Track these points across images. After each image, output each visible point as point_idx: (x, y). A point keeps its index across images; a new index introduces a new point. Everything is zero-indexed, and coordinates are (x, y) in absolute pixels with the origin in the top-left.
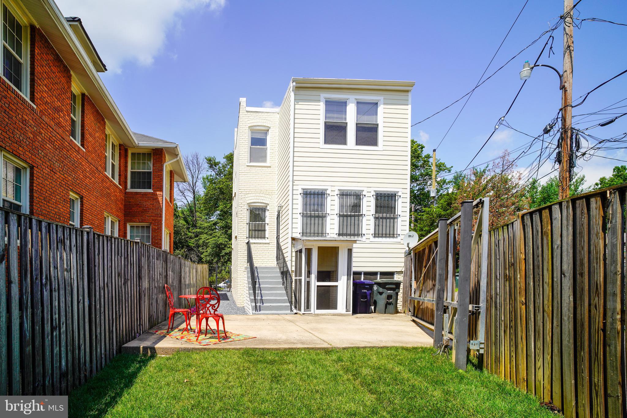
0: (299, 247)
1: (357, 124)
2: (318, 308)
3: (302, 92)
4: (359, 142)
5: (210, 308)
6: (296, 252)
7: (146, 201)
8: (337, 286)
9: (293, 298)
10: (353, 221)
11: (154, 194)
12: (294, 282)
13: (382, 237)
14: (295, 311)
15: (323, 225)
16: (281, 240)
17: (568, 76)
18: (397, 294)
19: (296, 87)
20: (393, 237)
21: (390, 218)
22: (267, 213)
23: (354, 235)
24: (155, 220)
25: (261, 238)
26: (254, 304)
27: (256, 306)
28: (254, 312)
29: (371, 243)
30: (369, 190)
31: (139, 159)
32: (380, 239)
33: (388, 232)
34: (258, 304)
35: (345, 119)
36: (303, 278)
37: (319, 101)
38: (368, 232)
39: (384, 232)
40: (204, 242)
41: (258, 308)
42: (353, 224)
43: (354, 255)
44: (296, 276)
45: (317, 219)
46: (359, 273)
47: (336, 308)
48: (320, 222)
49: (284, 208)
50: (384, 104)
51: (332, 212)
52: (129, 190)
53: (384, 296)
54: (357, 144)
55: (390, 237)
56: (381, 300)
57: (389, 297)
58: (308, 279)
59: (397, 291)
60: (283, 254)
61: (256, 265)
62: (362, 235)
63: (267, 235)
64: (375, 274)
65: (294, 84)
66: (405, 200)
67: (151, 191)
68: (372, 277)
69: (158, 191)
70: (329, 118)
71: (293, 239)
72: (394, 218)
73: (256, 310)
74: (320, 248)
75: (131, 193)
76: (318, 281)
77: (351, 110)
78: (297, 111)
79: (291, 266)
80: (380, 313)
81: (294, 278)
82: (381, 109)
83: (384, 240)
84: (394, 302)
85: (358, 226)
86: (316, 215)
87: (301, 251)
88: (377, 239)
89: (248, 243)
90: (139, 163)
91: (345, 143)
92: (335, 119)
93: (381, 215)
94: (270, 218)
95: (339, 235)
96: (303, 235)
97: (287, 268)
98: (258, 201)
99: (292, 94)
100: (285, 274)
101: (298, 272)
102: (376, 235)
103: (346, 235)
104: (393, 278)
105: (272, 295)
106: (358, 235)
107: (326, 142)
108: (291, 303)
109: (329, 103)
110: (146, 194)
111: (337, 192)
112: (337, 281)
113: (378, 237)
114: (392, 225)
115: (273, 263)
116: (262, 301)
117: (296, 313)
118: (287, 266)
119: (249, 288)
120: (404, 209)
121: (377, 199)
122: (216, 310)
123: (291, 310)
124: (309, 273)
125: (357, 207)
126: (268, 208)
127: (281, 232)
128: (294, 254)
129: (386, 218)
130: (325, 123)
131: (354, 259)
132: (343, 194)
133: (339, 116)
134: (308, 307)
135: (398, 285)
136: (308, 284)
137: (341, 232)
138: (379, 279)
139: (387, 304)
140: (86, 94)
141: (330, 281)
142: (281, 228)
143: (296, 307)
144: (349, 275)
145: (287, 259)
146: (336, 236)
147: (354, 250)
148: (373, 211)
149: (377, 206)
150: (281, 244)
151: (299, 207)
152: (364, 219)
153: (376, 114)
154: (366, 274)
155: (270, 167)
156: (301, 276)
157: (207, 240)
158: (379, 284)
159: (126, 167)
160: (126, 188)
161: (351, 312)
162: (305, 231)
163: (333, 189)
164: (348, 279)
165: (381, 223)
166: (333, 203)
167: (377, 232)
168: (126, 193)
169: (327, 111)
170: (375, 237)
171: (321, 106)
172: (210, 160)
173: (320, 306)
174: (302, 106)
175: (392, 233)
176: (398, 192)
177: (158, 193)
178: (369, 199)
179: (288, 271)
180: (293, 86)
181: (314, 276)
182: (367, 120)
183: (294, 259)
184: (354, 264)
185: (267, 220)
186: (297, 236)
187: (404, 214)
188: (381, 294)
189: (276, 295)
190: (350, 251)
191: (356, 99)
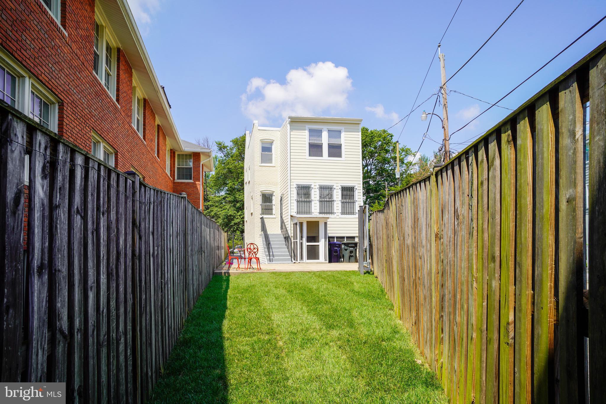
0: (296, 221)
1: (328, 144)
2: (308, 259)
3: (295, 124)
4: (330, 155)
5: (254, 254)
6: (294, 224)
7: (188, 188)
8: (319, 245)
9: (293, 254)
10: (328, 205)
11: (194, 184)
12: (292, 244)
13: (346, 214)
14: (294, 261)
15: (310, 207)
16: (283, 216)
17: (445, 121)
18: (356, 250)
19: (291, 121)
20: (353, 214)
21: (351, 202)
22: (274, 198)
23: (329, 213)
24: (196, 201)
25: (270, 214)
26: (268, 258)
27: (270, 259)
28: (269, 262)
29: (340, 218)
30: (337, 185)
31: (183, 159)
32: (345, 216)
33: (350, 212)
34: (271, 258)
35: (322, 140)
36: (298, 240)
37: (305, 130)
38: (338, 211)
39: (348, 212)
40: (215, 214)
41: (271, 260)
42: (328, 206)
43: (328, 226)
44: (294, 239)
45: (306, 203)
46: (333, 238)
47: (318, 258)
48: (308, 205)
49: (285, 195)
50: (345, 132)
51: (315, 199)
52: (177, 181)
53: (348, 251)
54: (329, 156)
55: (351, 214)
56: (347, 254)
57: (351, 252)
58: (301, 241)
59: (356, 248)
60: (285, 226)
61: (269, 232)
62: (334, 213)
63: (274, 213)
64: (343, 238)
65: (290, 120)
66: (359, 191)
67: (192, 181)
68: (341, 240)
69: (197, 181)
70: (312, 140)
71: (291, 216)
72: (353, 203)
73: (270, 261)
74: (307, 222)
75: (178, 182)
76: (307, 242)
77: (325, 135)
78: (291, 136)
79: (291, 233)
80: (346, 262)
81: (293, 241)
82: (343, 135)
83: (348, 216)
84: (354, 255)
85: (332, 207)
86: (306, 200)
87: (296, 224)
88: (343, 216)
89: (262, 218)
90: (183, 161)
91: (322, 156)
92: (316, 141)
93: (345, 201)
94: (276, 201)
95: (320, 213)
96: (297, 214)
97: (288, 234)
98: (267, 189)
99: (288, 125)
100: (287, 238)
101: (295, 237)
102: (343, 213)
103: (324, 213)
104: (354, 240)
105: (279, 252)
106: (332, 213)
107: (310, 155)
108: (291, 257)
109: (311, 131)
110: (188, 183)
111: (318, 187)
112: (319, 242)
113: (344, 214)
114: (352, 206)
115: (279, 232)
116: (273, 256)
117: (295, 263)
118: (288, 233)
119: (265, 248)
120: (359, 197)
121: (342, 190)
122: (256, 255)
123: (292, 261)
124: (302, 237)
125: (331, 195)
126: (274, 194)
127: (283, 211)
128: (292, 225)
129: (348, 202)
130: (309, 143)
131: (328, 229)
132: (322, 188)
133: (318, 139)
134: (302, 258)
135: (356, 244)
136: (301, 244)
137: (321, 212)
138: (345, 241)
139: (350, 257)
140: (160, 125)
141: (315, 242)
142: (283, 208)
143: (294, 259)
144: (325, 238)
145: (288, 229)
146: (318, 214)
147: (328, 223)
148: (340, 198)
149: (342, 195)
150: (284, 219)
151: (295, 196)
152: (335, 203)
153: (340, 138)
154: (337, 238)
155: (275, 167)
156: (297, 239)
157: (219, 212)
158: (345, 244)
159: (174, 164)
160: (174, 179)
161: (328, 261)
162: (298, 211)
163: (315, 184)
164: (325, 241)
165: (345, 206)
166: (315, 193)
167: (343, 212)
168: (174, 183)
169: (310, 136)
170: (342, 214)
171: (307, 133)
172: (220, 144)
173: (309, 258)
174: (295, 133)
175: (352, 212)
176: (355, 186)
177: (197, 183)
178: (338, 191)
179: (289, 236)
180: (289, 121)
181: (305, 239)
182: (334, 141)
183: (292, 229)
184: (328, 232)
185: (274, 202)
186: (294, 214)
187: (359, 200)
188: (346, 250)
189: (282, 252)
190: (326, 223)
191: (328, 129)
